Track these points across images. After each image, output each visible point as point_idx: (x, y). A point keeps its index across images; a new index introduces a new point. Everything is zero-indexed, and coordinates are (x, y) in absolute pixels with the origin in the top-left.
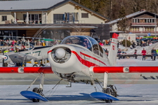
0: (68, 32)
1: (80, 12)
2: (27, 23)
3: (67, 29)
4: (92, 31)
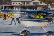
1: (40, 2)
3: (37, 7)
4: (43, 7)
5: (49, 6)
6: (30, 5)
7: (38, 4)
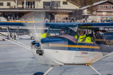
0: (53, 14)
2: (25, 7)
5: (85, 12)
6: (36, 8)
7: (57, 6)
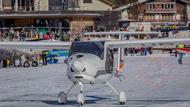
0: (67, 20)
2: (16, 10)
4: (97, 19)
6: (36, 10)
7: (74, 6)
